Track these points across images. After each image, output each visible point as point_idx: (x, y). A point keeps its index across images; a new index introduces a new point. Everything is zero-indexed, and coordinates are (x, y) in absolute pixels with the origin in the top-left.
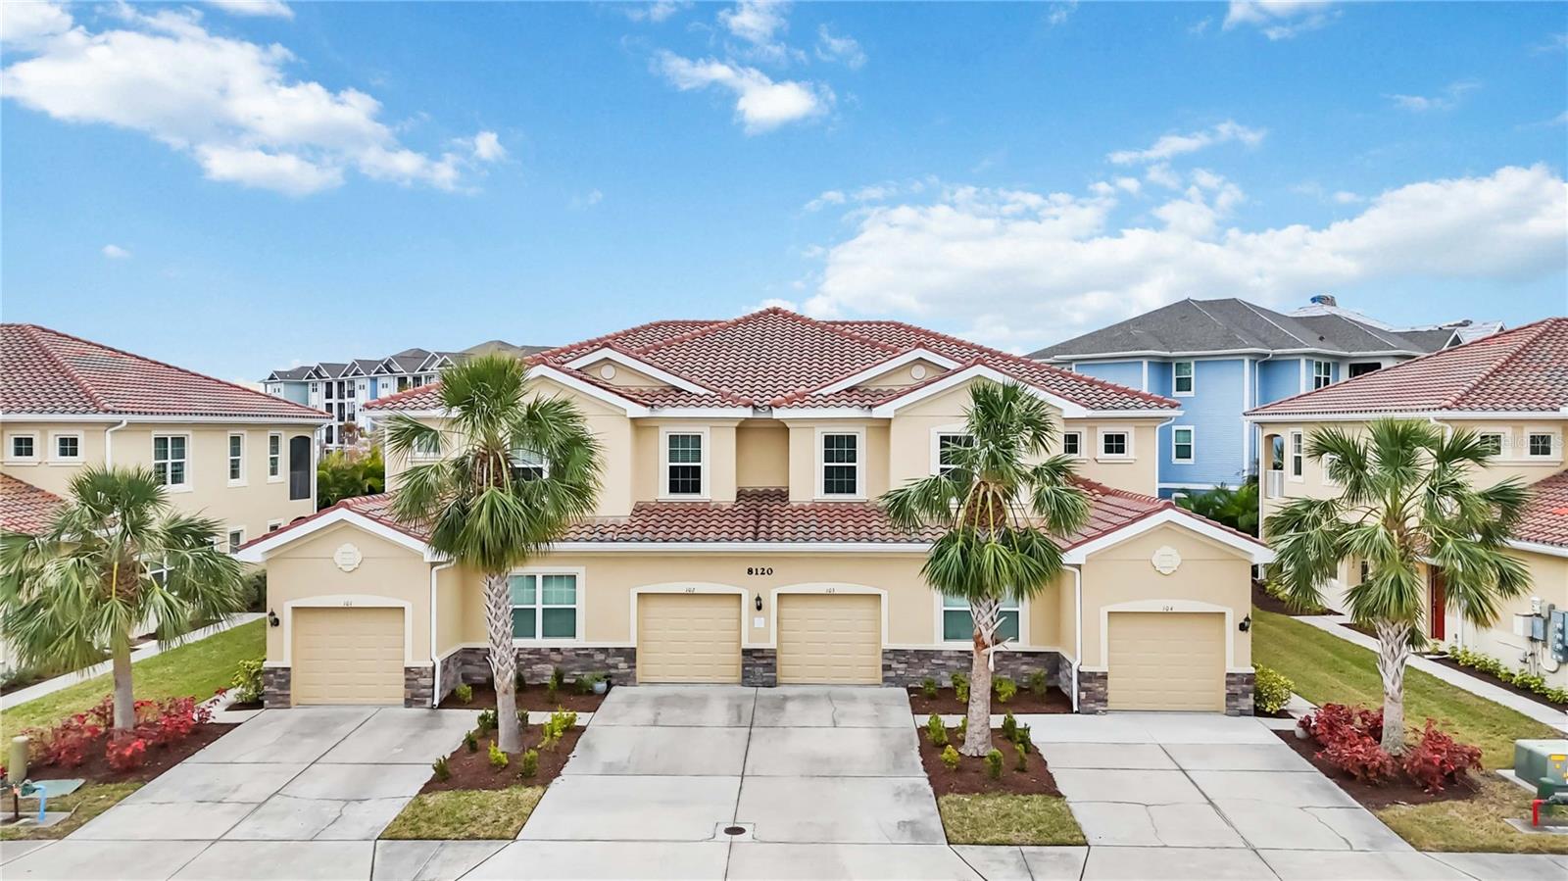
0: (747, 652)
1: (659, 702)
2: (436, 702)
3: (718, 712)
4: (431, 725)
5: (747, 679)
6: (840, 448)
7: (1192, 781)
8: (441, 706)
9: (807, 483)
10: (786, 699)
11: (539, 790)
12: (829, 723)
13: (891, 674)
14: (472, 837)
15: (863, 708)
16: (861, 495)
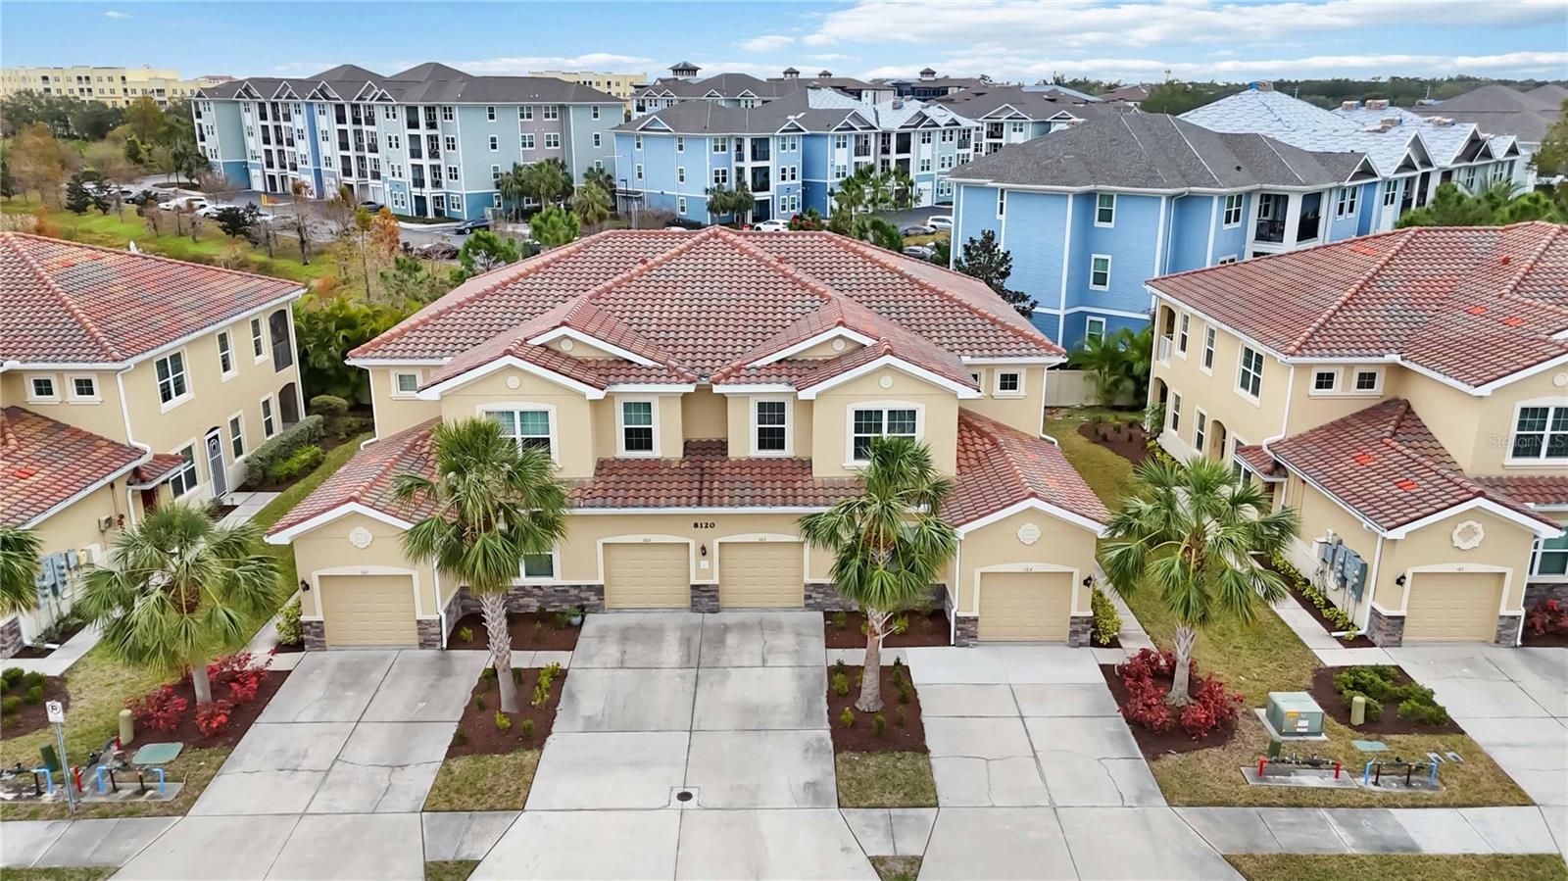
0: (694, 587)
1: (625, 635)
2: (445, 645)
3: (671, 652)
4: (444, 671)
5: (695, 607)
6: (771, 412)
7: (1026, 730)
8: (448, 648)
9: (744, 443)
10: (726, 629)
11: (536, 753)
12: (759, 662)
13: (811, 601)
14: (492, 809)
15: (787, 641)
16: (789, 451)
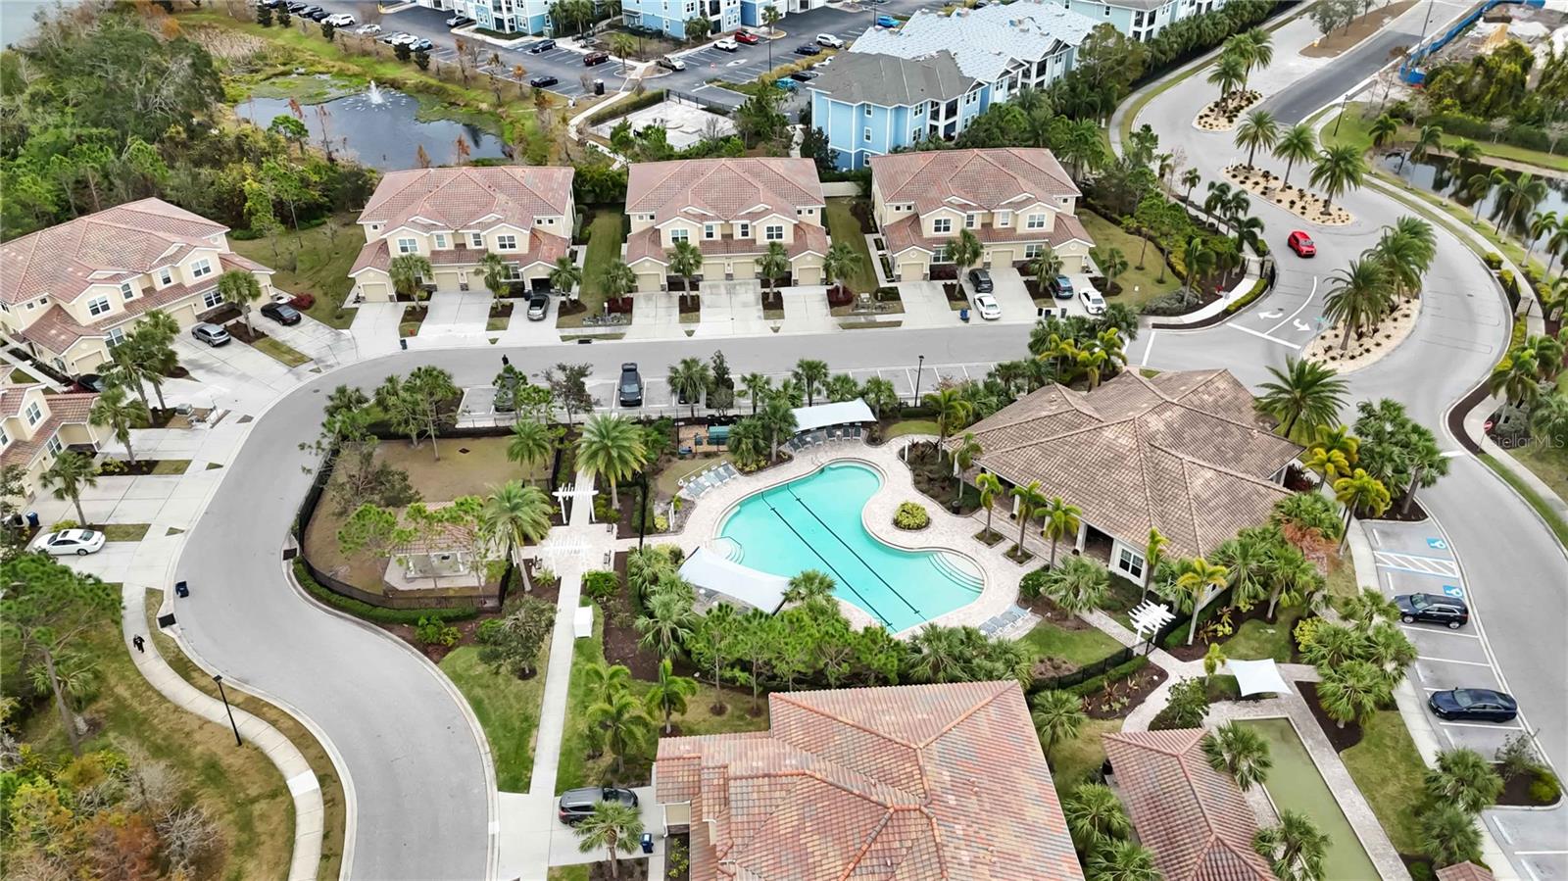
0: (727, 274)
1: (711, 287)
3: (723, 290)
5: (727, 279)
7: (807, 304)
8: (669, 291)
9: (738, 235)
10: (735, 285)
11: (698, 310)
12: (744, 292)
13: (756, 277)
14: (694, 321)
15: (752, 287)
16: (749, 237)
